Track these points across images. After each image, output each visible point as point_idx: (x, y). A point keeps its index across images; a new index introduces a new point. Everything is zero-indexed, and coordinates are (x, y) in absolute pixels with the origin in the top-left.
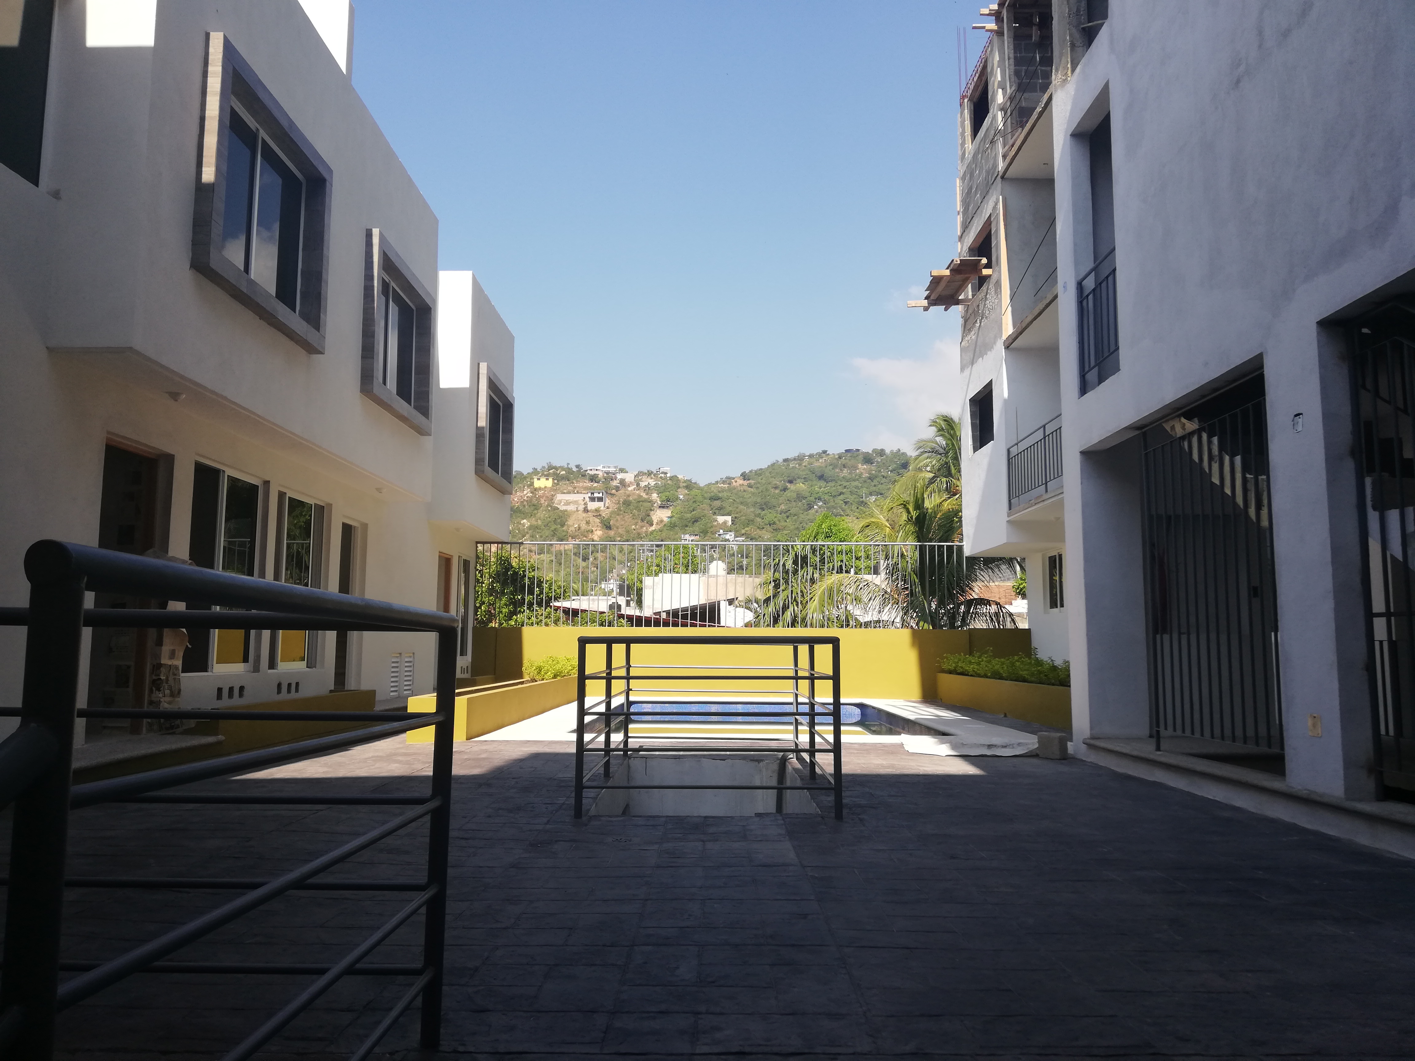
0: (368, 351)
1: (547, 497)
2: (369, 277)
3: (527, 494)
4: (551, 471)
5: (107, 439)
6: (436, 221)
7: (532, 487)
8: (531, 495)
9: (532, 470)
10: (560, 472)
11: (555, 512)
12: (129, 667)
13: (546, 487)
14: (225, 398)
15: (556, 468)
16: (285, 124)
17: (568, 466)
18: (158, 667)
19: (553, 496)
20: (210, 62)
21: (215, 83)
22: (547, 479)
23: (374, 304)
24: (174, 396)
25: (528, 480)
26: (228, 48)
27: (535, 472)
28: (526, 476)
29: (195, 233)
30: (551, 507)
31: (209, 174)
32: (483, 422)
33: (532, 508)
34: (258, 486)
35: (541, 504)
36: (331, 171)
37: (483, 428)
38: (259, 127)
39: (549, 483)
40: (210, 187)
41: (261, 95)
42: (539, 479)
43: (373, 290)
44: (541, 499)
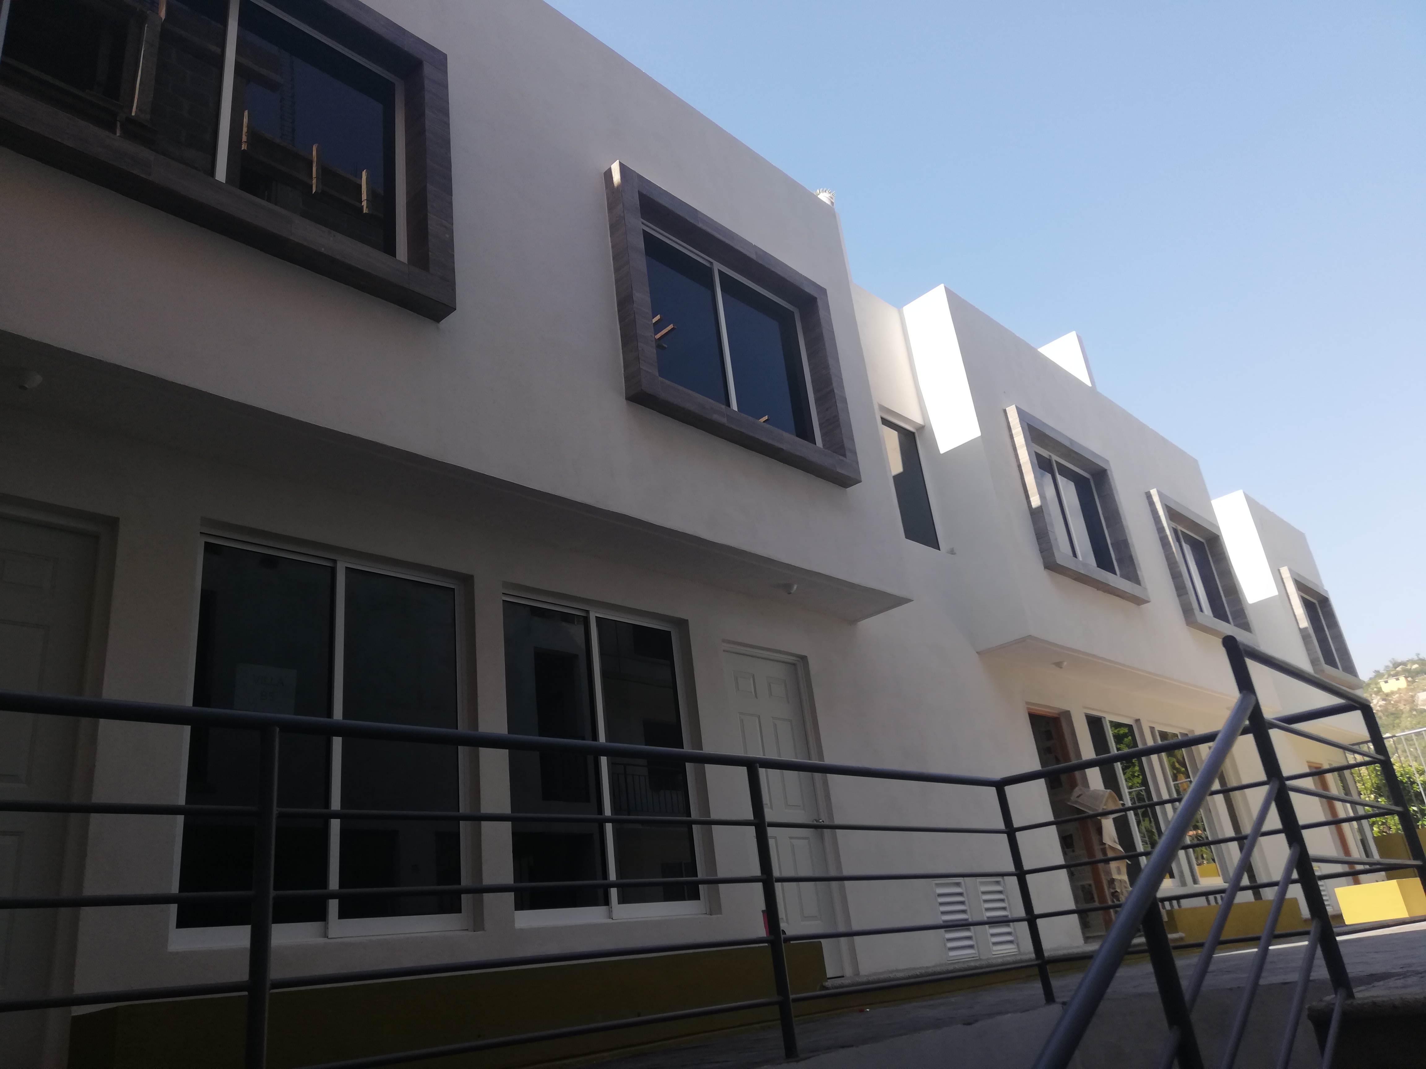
0: (1180, 589)
1: (1406, 700)
2: (1160, 529)
3: (1378, 703)
4: (1397, 669)
5: (1028, 708)
6: (1196, 462)
7: (1381, 693)
8: (1384, 702)
9: (1374, 674)
10: (1411, 667)
11: (1423, 715)
12: (1090, 885)
13: (1399, 689)
14: (1094, 656)
15: (1404, 664)
16: (1067, 444)
17: (1418, 657)
18: (1112, 881)
19: (1413, 697)
20: (1012, 428)
21: (1020, 440)
22: (1397, 679)
23: (1172, 549)
24: (1059, 665)
25: (1373, 686)
26: (1020, 412)
27: (1378, 675)
28: (1370, 682)
29: (1039, 544)
30: (1415, 710)
31: (1035, 501)
32: (1304, 623)
33: (1391, 718)
34: (1132, 725)
35: (1401, 710)
36: (1107, 461)
37: (1306, 628)
38: (1051, 454)
39: (1402, 683)
40: (1040, 509)
41: (1048, 432)
42: (1386, 682)
43: (1168, 538)
44: (1399, 704)
